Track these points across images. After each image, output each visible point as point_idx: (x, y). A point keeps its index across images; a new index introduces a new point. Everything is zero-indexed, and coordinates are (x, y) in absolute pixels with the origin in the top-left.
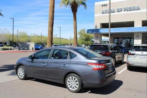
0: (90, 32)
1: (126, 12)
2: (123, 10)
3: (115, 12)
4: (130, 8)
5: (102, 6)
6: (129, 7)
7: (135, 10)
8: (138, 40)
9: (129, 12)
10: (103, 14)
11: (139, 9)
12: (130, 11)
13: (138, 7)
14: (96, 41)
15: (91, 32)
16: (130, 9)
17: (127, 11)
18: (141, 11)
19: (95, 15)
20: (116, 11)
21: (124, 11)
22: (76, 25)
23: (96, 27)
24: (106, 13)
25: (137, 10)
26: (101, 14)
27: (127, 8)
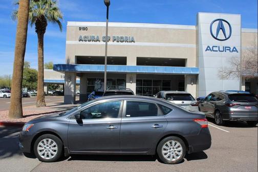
0: (59, 69)
1: (115, 42)
2: (111, 39)
3: (99, 41)
4: (122, 38)
5: (80, 30)
6: (120, 36)
7: (127, 42)
8: (131, 83)
9: (120, 43)
10: (81, 42)
11: (133, 41)
12: (121, 41)
13: (133, 38)
14: (68, 84)
15: (61, 69)
16: (122, 40)
17: (118, 41)
18: (136, 44)
19: (68, 42)
20: (101, 39)
21: (113, 41)
22: (43, 55)
23: (68, 60)
24: (86, 41)
25: (131, 42)
26: (77, 42)
27: (118, 37)
